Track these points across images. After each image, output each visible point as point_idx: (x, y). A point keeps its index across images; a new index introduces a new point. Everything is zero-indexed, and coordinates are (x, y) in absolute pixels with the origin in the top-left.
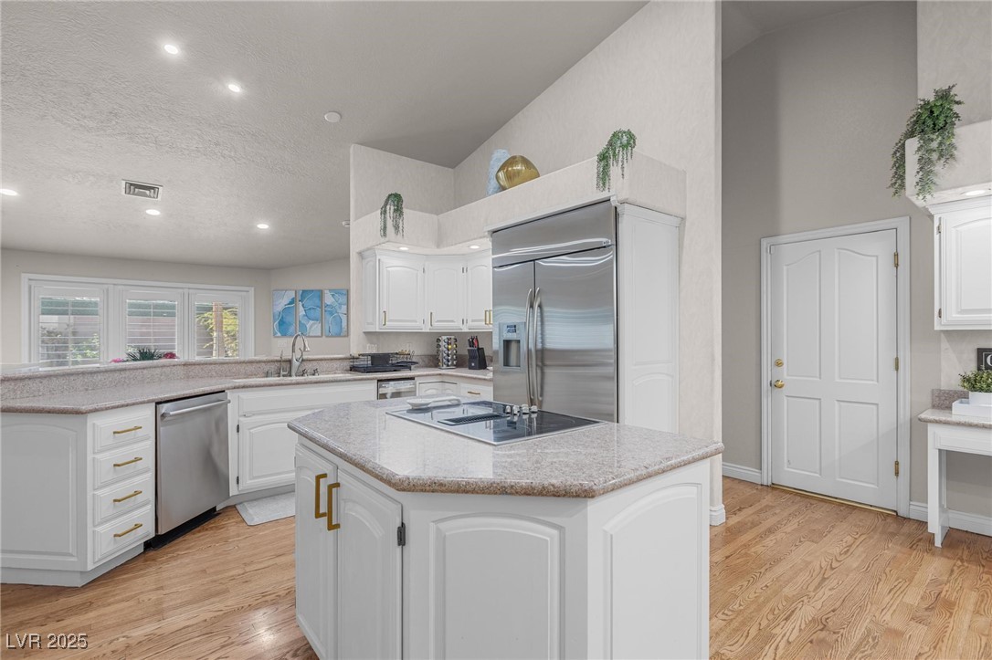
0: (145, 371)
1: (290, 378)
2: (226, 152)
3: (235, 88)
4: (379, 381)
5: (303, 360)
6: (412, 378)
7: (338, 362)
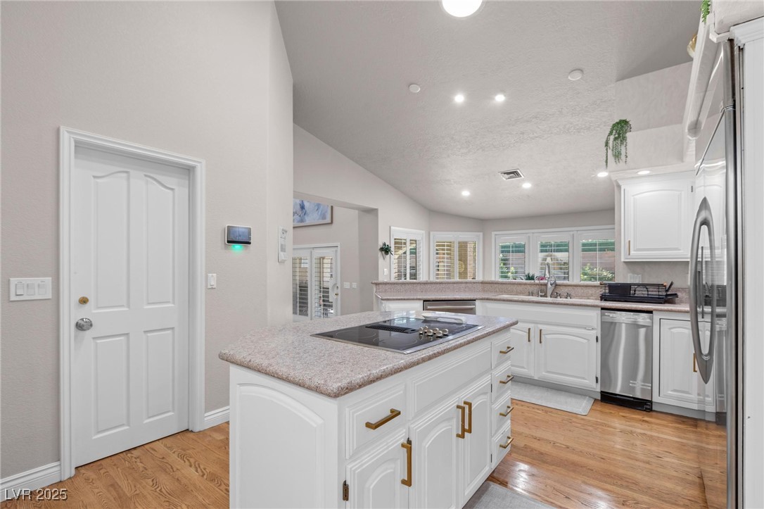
0: (455, 285)
1: (545, 298)
2: (531, 136)
3: (500, 98)
4: (603, 309)
5: (556, 285)
6: (650, 312)
7: (593, 289)
